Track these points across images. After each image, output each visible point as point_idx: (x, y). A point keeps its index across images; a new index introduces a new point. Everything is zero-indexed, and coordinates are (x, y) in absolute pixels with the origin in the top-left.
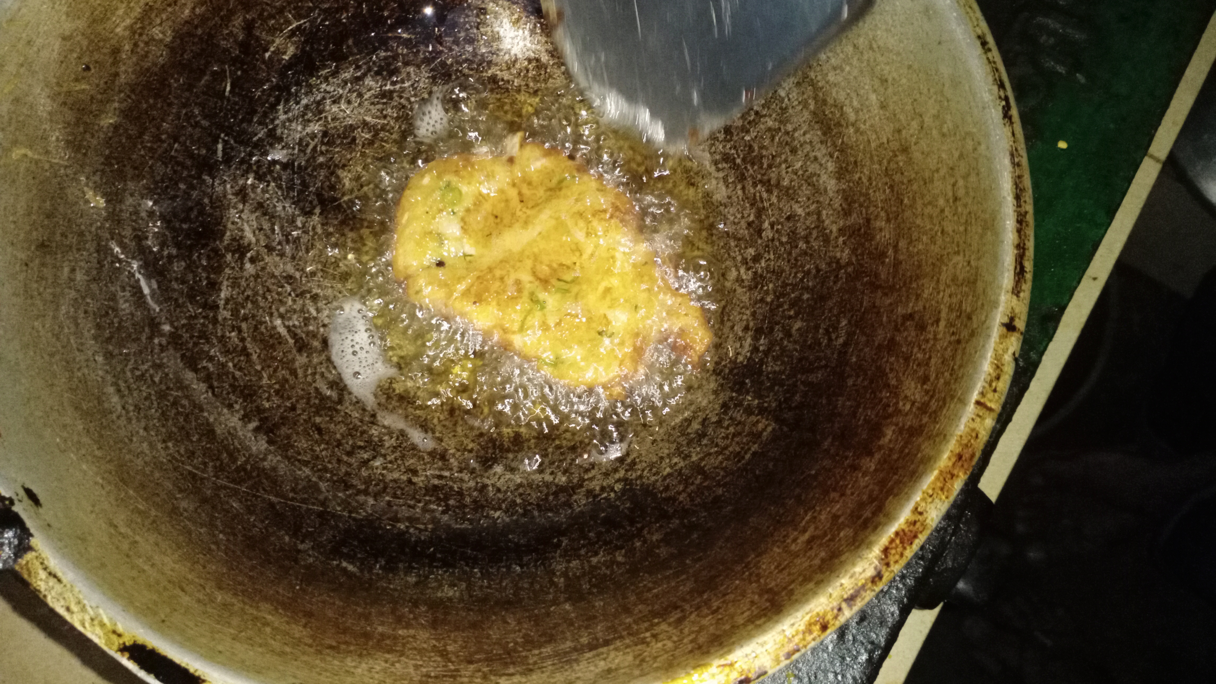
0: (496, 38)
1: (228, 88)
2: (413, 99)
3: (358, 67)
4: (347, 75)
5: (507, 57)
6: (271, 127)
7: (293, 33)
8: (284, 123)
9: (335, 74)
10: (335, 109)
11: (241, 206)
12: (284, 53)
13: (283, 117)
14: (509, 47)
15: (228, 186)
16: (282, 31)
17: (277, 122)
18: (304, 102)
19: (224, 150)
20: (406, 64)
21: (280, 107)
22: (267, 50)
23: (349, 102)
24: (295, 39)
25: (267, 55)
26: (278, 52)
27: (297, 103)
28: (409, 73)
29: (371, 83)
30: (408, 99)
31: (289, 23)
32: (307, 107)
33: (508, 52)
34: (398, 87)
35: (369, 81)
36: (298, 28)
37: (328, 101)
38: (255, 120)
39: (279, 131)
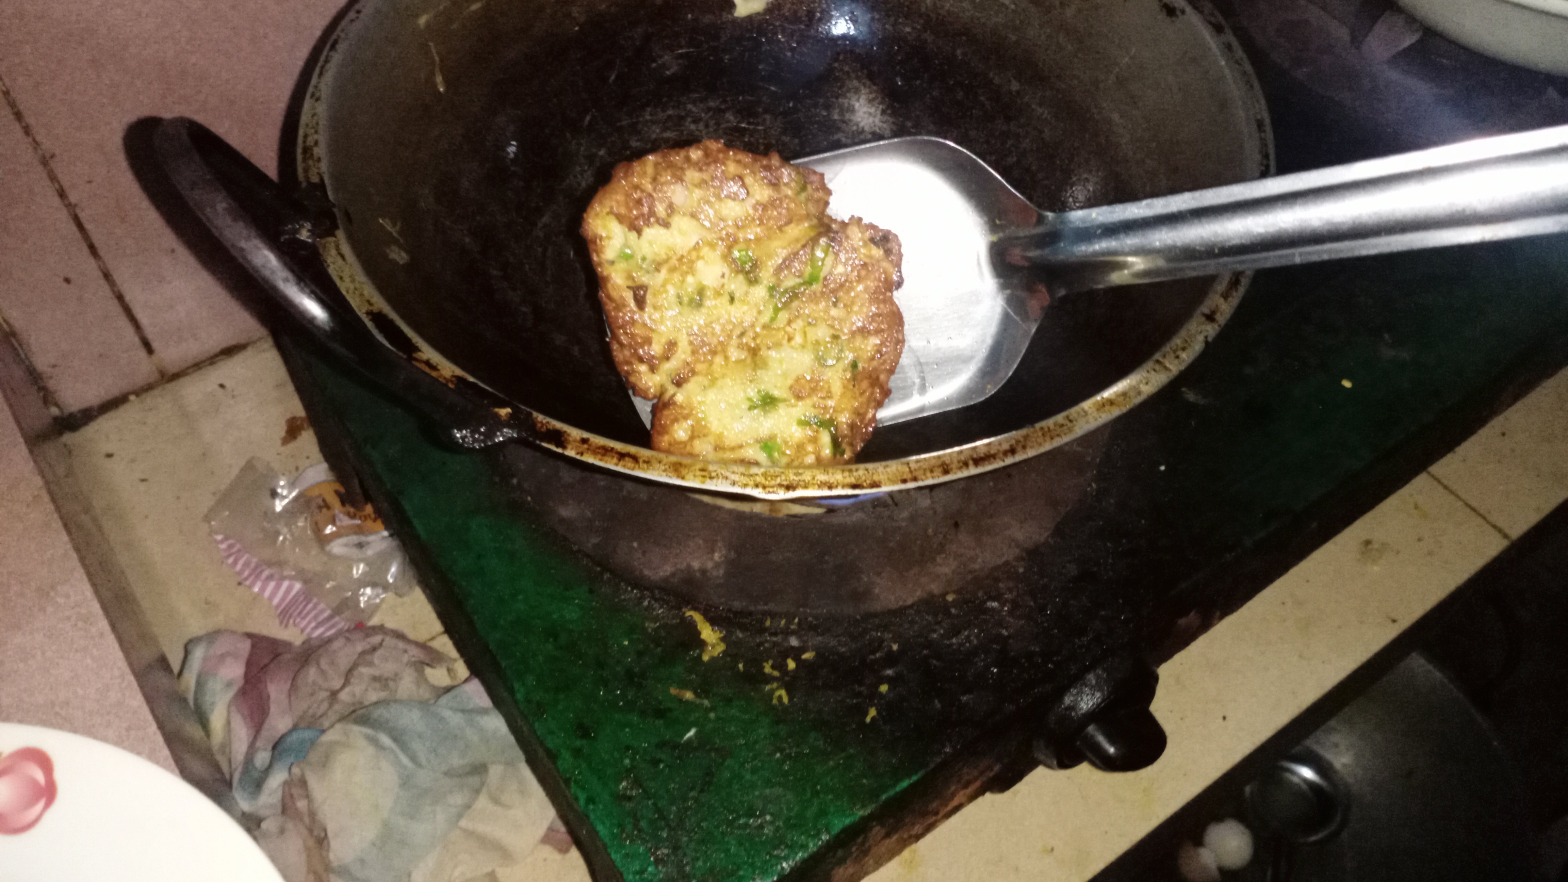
0: (851, 109)
1: (613, 77)
2: (761, 141)
3: (725, 101)
4: (712, 104)
5: (855, 128)
6: (634, 120)
7: (681, 56)
8: (647, 121)
9: (704, 100)
10: (693, 127)
11: (586, 168)
12: (668, 69)
13: (648, 117)
14: (859, 120)
15: (582, 149)
16: (672, 51)
17: (641, 119)
18: (670, 112)
19: (590, 122)
20: (766, 111)
21: (649, 109)
22: (654, 61)
23: (707, 126)
24: (680, 61)
25: (654, 65)
26: (664, 66)
27: (664, 111)
28: (765, 120)
29: (732, 118)
30: (757, 140)
31: (681, 48)
32: (669, 117)
33: (857, 125)
34: (751, 127)
35: (729, 116)
36: (687, 53)
37: (689, 119)
38: (625, 109)
39: (640, 126)
